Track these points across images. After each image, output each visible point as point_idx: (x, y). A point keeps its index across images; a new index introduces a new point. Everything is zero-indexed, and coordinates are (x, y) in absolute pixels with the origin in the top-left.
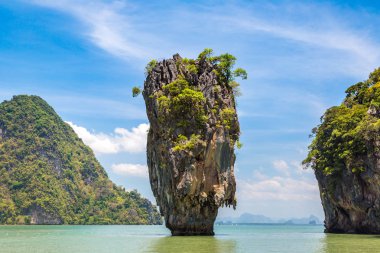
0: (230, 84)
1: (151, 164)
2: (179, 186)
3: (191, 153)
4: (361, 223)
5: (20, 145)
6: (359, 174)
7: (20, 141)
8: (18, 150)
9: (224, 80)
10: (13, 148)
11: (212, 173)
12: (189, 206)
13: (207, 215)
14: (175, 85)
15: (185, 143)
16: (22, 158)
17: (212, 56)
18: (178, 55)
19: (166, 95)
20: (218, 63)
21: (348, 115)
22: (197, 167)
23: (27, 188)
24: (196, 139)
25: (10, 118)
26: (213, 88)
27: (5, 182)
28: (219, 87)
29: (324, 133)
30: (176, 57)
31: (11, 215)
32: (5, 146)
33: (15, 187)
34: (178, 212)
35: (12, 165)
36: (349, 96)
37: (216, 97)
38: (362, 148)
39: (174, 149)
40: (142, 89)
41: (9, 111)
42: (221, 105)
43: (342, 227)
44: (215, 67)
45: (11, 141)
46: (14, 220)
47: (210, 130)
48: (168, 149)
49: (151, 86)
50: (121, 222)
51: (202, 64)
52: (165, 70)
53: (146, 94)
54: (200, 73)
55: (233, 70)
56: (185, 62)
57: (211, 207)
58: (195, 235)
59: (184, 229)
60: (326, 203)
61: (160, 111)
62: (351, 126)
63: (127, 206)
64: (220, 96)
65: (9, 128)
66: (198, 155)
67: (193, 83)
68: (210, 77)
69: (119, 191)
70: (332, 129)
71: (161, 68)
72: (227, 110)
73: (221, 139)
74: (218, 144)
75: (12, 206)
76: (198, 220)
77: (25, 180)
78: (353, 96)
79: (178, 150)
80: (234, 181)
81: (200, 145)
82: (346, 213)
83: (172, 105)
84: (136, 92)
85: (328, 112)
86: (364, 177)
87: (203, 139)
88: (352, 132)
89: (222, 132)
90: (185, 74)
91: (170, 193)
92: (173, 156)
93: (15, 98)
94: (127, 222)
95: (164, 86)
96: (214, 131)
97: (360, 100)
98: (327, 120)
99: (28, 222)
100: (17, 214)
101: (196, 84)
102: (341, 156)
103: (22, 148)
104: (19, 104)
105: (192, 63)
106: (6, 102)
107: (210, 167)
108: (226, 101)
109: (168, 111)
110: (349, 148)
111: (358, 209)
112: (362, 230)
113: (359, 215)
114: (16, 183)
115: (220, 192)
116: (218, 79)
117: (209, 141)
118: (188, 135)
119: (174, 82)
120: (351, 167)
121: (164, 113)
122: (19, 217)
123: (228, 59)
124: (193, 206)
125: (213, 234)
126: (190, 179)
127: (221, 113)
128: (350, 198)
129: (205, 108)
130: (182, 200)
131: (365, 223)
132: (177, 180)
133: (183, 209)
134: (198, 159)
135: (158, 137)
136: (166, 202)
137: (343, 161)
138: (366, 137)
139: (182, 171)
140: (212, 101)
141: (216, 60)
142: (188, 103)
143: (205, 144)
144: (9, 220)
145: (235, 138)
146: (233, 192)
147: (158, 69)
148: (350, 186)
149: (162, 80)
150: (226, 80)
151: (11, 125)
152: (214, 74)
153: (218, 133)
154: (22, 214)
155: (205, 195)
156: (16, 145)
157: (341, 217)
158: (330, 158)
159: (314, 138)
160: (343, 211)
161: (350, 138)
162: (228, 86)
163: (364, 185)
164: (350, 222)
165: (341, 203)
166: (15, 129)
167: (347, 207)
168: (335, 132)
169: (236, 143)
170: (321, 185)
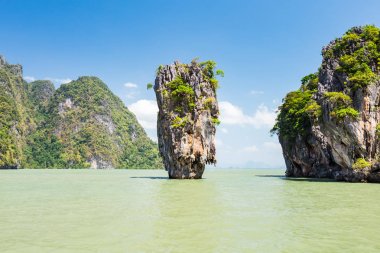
0: (213, 81)
1: (159, 136)
3: (184, 129)
5: (84, 112)
7: (83, 109)
8: (82, 116)
10: (79, 114)
11: (199, 142)
12: (183, 164)
14: (174, 83)
15: (180, 123)
16: (85, 121)
17: (200, 62)
19: (168, 90)
20: (204, 66)
21: (301, 99)
23: (89, 143)
24: (187, 120)
26: (200, 85)
27: (74, 138)
28: (204, 84)
32: (73, 113)
33: (81, 142)
36: (304, 83)
37: (202, 90)
40: (153, 84)
42: (205, 95)
45: (77, 109)
46: (80, 165)
47: (196, 113)
50: (157, 167)
51: (193, 68)
52: (168, 72)
54: (191, 74)
55: (215, 71)
57: (198, 164)
60: (287, 159)
62: (302, 106)
64: (204, 89)
67: (186, 81)
71: (166, 71)
72: (210, 99)
74: (203, 122)
75: (79, 156)
77: (87, 137)
78: (306, 85)
79: (175, 127)
80: (214, 147)
81: (190, 123)
82: (299, 167)
84: (149, 86)
85: (288, 96)
86: (309, 142)
87: (192, 119)
88: (302, 111)
90: (182, 75)
91: (171, 156)
92: (172, 131)
93: (80, 79)
95: (167, 83)
96: (199, 114)
98: (287, 101)
100: (82, 161)
101: (188, 81)
102: (294, 127)
103: (85, 114)
104: (83, 83)
105: (186, 67)
108: (208, 93)
111: (306, 164)
113: (307, 168)
114: (82, 140)
117: (196, 121)
119: (173, 80)
124: (186, 164)
128: (301, 157)
129: (194, 98)
130: (178, 160)
131: (311, 173)
132: (174, 147)
133: (180, 166)
134: (189, 133)
135: (163, 118)
136: (168, 162)
141: (202, 65)
142: (182, 95)
145: (216, 118)
146: (214, 155)
147: (163, 72)
148: (301, 148)
149: (166, 79)
151: (77, 98)
153: (203, 115)
155: (193, 157)
157: (296, 169)
159: (279, 113)
160: (297, 165)
161: (300, 115)
163: (310, 148)
164: (301, 173)
165: (295, 160)
166: (80, 100)
167: (300, 162)
168: (291, 110)
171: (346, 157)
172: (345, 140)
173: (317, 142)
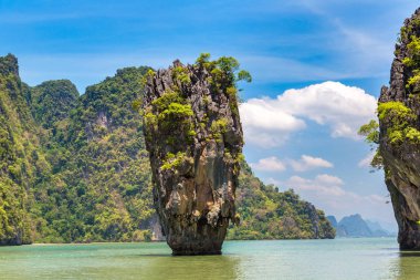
2: (168, 206)
5: (130, 136)
7: (130, 130)
8: (129, 144)
10: (122, 140)
11: (206, 190)
13: (205, 233)
16: (134, 153)
18: (179, 61)
19: (154, 112)
22: (186, 186)
23: (144, 194)
25: (115, 101)
27: (116, 186)
28: (209, 97)
30: (177, 62)
31: (126, 231)
32: (112, 139)
33: (129, 193)
34: (175, 231)
35: (122, 163)
37: (206, 110)
39: (162, 168)
41: (113, 91)
42: (214, 116)
45: (118, 132)
46: (130, 235)
47: (198, 145)
48: (158, 167)
50: (273, 236)
63: (280, 213)
64: (212, 107)
65: (115, 114)
66: (186, 173)
68: (205, 85)
73: (213, 154)
74: (209, 159)
75: (127, 218)
76: (195, 240)
77: (140, 183)
79: (165, 169)
87: (192, 155)
89: (214, 146)
92: (161, 175)
93: (120, 73)
94: (282, 236)
95: (155, 100)
96: (203, 147)
99: (148, 238)
100: (134, 228)
103: (134, 141)
104: (125, 81)
106: (108, 79)
107: (203, 184)
114: (129, 187)
115: (215, 210)
116: (212, 88)
119: (162, 96)
121: (153, 131)
122: (137, 231)
126: (178, 198)
127: (214, 124)
129: (194, 122)
139: (169, 191)
140: (201, 114)
143: (192, 161)
144: (125, 236)
151: (117, 110)
153: (209, 148)
154: (140, 227)
156: (125, 136)
166: (122, 115)
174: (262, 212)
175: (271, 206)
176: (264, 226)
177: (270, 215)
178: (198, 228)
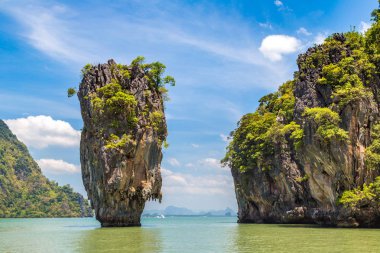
0: (160, 89)
1: (84, 161)
2: (110, 182)
3: (122, 151)
4: (267, 215)
6: (267, 173)
9: (154, 85)
11: (141, 170)
12: (118, 200)
13: (134, 207)
14: (109, 88)
15: (117, 142)
17: (144, 64)
18: (112, 60)
19: (100, 97)
20: (150, 70)
21: (260, 121)
22: (127, 164)
24: (127, 138)
26: (144, 93)
28: (149, 92)
29: (240, 136)
30: (111, 62)
34: (108, 206)
36: (261, 104)
37: (147, 101)
38: (271, 151)
39: (106, 147)
40: (77, 90)
42: (151, 108)
43: (252, 218)
44: (146, 73)
47: (140, 130)
48: (100, 147)
49: (86, 88)
50: (53, 215)
51: (135, 70)
52: (100, 74)
53: (81, 95)
54: (132, 79)
55: (163, 77)
56: (119, 67)
57: (138, 200)
58: (124, 226)
59: (114, 221)
61: (93, 112)
62: (262, 130)
63: (59, 200)
64: (150, 100)
66: (129, 153)
67: (126, 87)
68: (142, 82)
69: (52, 186)
70: (246, 133)
71: (96, 72)
72: (157, 113)
73: (150, 139)
74: (147, 143)
76: (126, 213)
78: (265, 105)
79: (110, 148)
80: (160, 177)
81: (131, 144)
82: (256, 206)
83: (106, 107)
84: (71, 92)
85: (244, 118)
86: (271, 175)
87: (134, 138)
89: (151, 132)
90: (119, 78)
91: (101, 188)
92: (105, 154)
94: (59, 215)
95: (98, 88)
96: (143, 132)
97: (271, 108)
98: (243, 125)
101: (128, 88)
102: (253, 156)
105: (125, 68)
107: (139, 164)
108: (155, 105)
109: (101, 111)
110: (260, 149)
111: (265, 202)
112: (269, 220)
113: (267, 207)
115: (148, 187)
116: (149, 85)
117: (139, 141)
118: (120, 135)
119: (108, 85)
120: (262, 166)
121: (98, 114)
123: (159, 67)
124: (122, 199)
125: (140, 225)
126: (120, 175)
127: (151, 115)
128: (260, 193)
129: (136, 110)
130: (112, 194)
131: (271, 214)
132: (108, 176)
133: (113, 203)
134: (128, 157)
135: (91, 136)
136: (97, 197)
137: (255, 161)
138: (275, 141)
139: (113, 167)
140: (143, 104)
141: (147, 67)
142: (121, 105)
143: (135, 143)
145: (163, 139)
146: (159, 187)
147: (93, 72)
148: (260, 182)
149: (97, 82)
150: (156, 86)
152: (146, 80)
153: (147, 134)
155: (133, 190)
157: (252, 209)
158: (245, 158)
159: (232, 140)
160: (253, 204)
161: (261, 141)
162: (157, 92)
163: (271, 181)
164: (259, 214)
165: (252, 197)
167: (257, 200)
168: (249, 135)
169: (163, 144)
170: (236, 181)
171: (329, 190)
172: (330, 168)
173: (282, 175)
174: (47, 199)
175: (53, 195)
176: (47, 208)
177: (52, 201)
178: (130, 203)
